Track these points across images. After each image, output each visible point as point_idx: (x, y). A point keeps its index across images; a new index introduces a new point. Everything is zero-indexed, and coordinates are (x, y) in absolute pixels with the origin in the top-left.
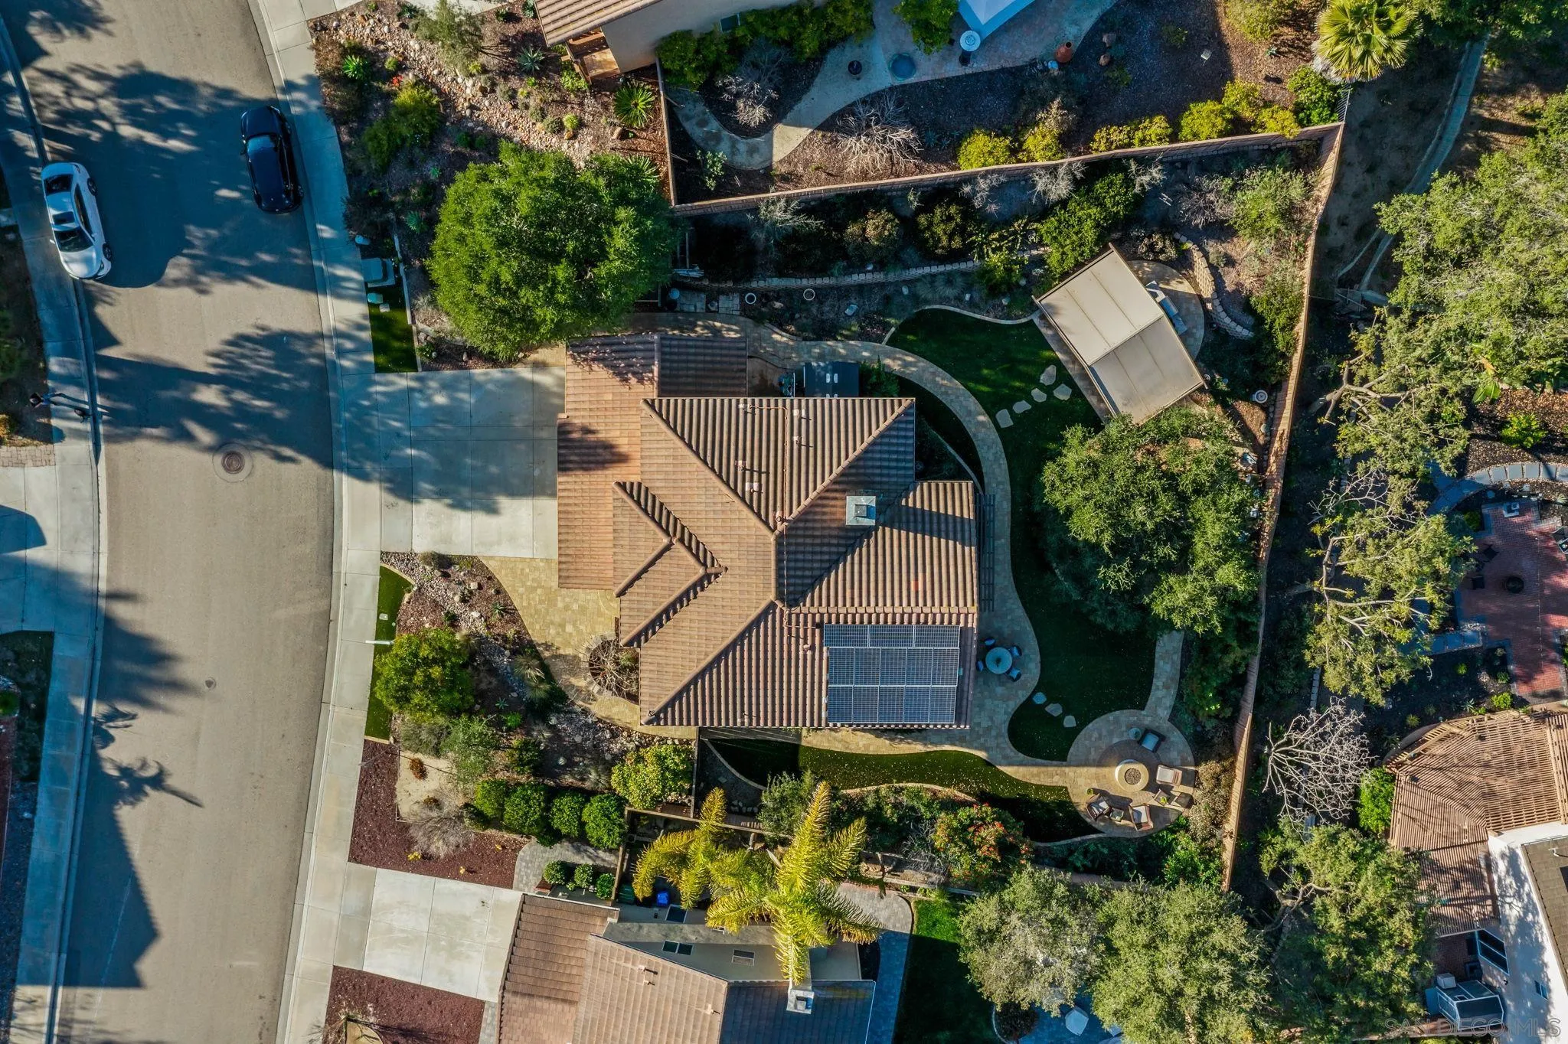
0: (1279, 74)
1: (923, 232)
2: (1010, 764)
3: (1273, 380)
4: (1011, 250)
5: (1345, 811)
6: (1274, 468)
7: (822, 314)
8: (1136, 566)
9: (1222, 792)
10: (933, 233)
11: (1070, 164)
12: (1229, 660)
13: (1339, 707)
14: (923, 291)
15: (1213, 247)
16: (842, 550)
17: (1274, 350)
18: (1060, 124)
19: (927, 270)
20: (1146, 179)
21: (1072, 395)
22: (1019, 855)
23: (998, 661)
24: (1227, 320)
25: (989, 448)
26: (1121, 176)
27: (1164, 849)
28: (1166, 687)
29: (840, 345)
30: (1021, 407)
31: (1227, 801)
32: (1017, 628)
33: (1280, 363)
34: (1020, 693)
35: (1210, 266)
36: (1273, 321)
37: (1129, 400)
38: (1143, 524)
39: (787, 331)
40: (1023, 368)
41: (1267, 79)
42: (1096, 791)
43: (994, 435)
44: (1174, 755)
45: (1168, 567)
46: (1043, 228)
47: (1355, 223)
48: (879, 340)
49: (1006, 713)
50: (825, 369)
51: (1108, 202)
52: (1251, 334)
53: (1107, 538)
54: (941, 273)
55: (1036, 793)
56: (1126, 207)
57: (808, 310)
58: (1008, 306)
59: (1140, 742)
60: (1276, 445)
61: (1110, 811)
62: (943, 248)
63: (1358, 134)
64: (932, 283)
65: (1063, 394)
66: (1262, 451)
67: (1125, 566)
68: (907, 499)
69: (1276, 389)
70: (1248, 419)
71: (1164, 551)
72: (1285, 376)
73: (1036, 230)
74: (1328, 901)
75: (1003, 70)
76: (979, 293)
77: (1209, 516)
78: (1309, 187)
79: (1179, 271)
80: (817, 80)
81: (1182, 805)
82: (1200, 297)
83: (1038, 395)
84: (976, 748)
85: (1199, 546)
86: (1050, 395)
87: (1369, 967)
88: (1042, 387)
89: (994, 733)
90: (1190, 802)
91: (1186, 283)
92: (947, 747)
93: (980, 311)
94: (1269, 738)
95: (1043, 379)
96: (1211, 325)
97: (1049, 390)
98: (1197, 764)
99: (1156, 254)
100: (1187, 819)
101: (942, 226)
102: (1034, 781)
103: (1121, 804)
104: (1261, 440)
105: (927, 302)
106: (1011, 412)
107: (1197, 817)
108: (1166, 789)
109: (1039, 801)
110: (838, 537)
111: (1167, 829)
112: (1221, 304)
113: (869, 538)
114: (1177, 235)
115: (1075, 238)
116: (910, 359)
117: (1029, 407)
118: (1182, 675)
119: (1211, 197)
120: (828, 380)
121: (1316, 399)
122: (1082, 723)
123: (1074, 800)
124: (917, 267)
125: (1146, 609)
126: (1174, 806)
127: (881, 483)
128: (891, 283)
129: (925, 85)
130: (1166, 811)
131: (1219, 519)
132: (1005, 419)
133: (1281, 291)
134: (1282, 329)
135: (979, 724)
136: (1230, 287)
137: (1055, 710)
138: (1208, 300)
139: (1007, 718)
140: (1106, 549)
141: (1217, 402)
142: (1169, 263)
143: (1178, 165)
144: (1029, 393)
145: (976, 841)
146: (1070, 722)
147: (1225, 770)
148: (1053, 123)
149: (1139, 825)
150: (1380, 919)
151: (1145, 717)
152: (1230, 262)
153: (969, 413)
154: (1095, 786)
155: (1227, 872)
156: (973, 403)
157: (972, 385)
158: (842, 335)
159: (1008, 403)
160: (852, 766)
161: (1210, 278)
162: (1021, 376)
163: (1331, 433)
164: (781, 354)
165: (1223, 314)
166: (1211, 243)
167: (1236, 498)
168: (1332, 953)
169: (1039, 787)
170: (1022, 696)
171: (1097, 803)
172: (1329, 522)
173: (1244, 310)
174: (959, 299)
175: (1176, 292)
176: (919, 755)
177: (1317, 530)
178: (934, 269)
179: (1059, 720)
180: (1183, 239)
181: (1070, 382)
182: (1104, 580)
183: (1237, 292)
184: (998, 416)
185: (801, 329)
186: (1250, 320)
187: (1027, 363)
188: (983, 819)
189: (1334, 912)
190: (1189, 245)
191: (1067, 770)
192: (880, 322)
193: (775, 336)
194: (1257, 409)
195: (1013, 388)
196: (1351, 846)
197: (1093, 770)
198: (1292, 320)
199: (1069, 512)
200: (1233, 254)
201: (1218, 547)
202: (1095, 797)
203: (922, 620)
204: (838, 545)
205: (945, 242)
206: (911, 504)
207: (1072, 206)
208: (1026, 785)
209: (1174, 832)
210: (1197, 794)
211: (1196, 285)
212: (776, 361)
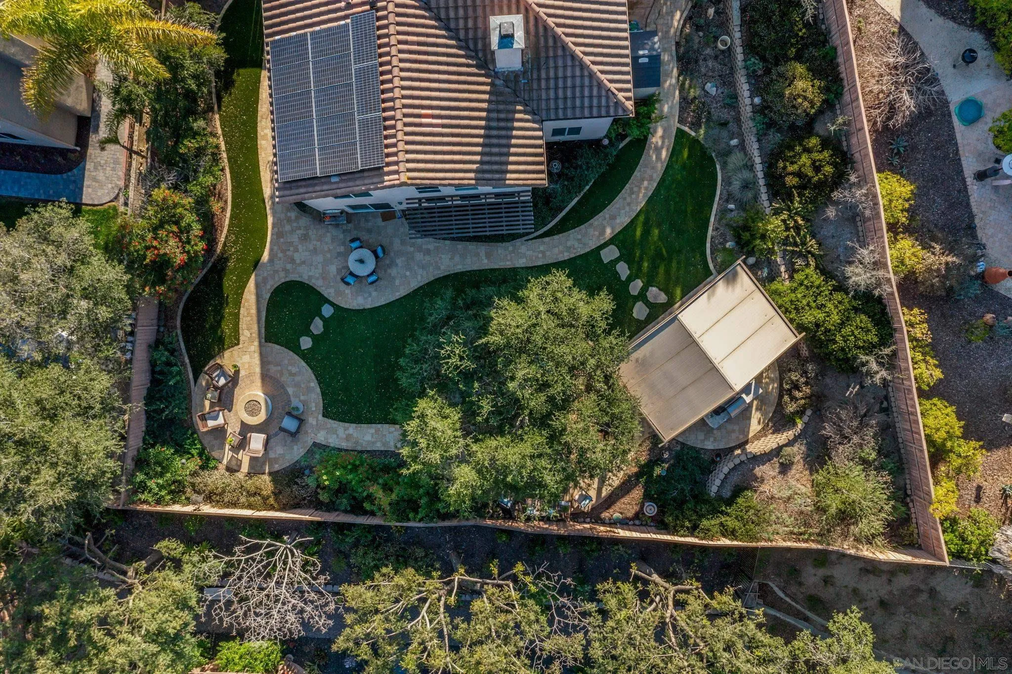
0: (984, 499)
1: (801, 145)
2: (257, 286)
3: (669, 519)
4: (785, 241)
5: (221, 620)
6: (578, 527)
7: (705, 60)
8: (468, 376)
9: (243, 500)
10: (800, 155)
11: (889, 280)
12: (376, 490)
13: (332, 606)
14: (736, 159)
15: (797, 451)
16: (462, 34)
17: (701, 516)
18: (929, 270)
19: (758, 160)
20: (874, 366)
21: (638, 321)
22: (153, 285)
23: (361, 261)
24: (726, 470)
25: (579, 241)
26: (876, 339)
27: (181, 446)
28: (348, 438)
29: (674, 81)
30: (623, 270)
31: (234, 504)
32: (397, 282)
33: (687, 524)
34: (332, 291)
35: (780, 448)
36: (728, 514)
37: (643, 365)
38: (513, 378)
39: (684, 26)
40: (662, 270)
41: (979, 488)
42: (237, 372)
43: (593, 245)
44: (278, 450)
45: (470, 413)
46: (810, 271)
47: (827, 594)
48: (681, 121)
49: (310, 277)
50: (652, 49)
51: (846, 330)
52: (712, 494)
53: (495, 339)
54: (755, 176)
55: (230, 314)
56: (843, 349)
57: (707, 44)
58: (725, 249)
59: (289, 414)
60: (602, 528)
61: (216, 388)
62: (785, 168)
63: (923, 587)
64: (746, 166)
65: (639, 311)
66: (594, 516)
67: (467, 364)
68: (524, 112)
69: (660, 525)
70: (626, 499)
71: (486, 406)
72: (675, 532)
73: (808, 265)
74: (110, 602)
75: (972, 217)
76: (736, 216)
77: (526, 448)
78: (869, 540)
79: (770, 420)
80: (951, 24)
81: (229, 462)
82: (746, 442)
83: (636, 286)
84: (271, 250)
85: (493, 443)
86: (636, 299)
87: (41, 652)
88: (644, 289)
89: (289, 266)
90: (232, 470)
91: (760, 427)
92: (270, 220)
93: (719, 220)
94: (298, 540)
95: (653, 290)
96: (718, 455)
97: (642, 296)
98: (270, 474)
99: (789, 392)
100: (216, 468)
101: (808, 163)
102: (242, 311)
103: (225, 400)
104: (605, 515)
105: (724, 165)
106: (617, 260)
107: (216, 478)
108: (243, 444)
109: (222, 317)
110: (476, 29)
111: (204, 449)
112: (742, 462)
113: (477, 66)
114: (809, 412)
115: (805, 302)
116: (664, 154)
117: (623, 278)
118: (362, 452)
119: (856, 439)
120: (641, 52)
121: (650, 566)
122: (304, 355)
123: (227, 354)
124: (760, 149)
125: (422, 394)
126: (228, 455)
127: (539, 79)
128: (740, 127)
129: (952, 138)
130: (222, 447)
131: (524, 457)
132: (610, 254)
133: (761, 520)
134: (721, 524)
135: (297, 250)
136: (758, 471)
137: (317, 326)
138: (744, 450)
139: (305, 279)
140: (483, 340)
141: (641, 467)
142: (780, 405)
143: (885, 404)
144: (637, 277)
145: (162, 233)
146: (306, 343)
147: (265, 499)
148: (930, 261)
149: (203, 418)
150: (96, 661)
151: (315, 418)
152: (785, 468)
153: (613, 218)
154: (242, 373)
155: (159, 508)
156: (623, 220)
157: (642, 218)
158: (685, 80)
159: (627, 256)
160: (244, 123)
161: (767, 449)
162: (654, 268)
163: (624, 576)
164: (660, 21)
165: (731, 465)
166: (803, 448)
167: (548, 479)
168: (50, 610)
169: (237, 316)
170: (328, 292)
171: (224, 374)
172: (528, 579)
173: (737, 486)
174: (729, 198)
175: (749, 418)
176: (260, 191)
177: (519, 568)
178: (759, 167)
179: (307, 332)
180: (806, 418)
181: (651, 318)
182: (450, 342)
183: (756, 478)
184: (612, 247)
185: (688, 39)
186: (727, 493)
187: (667, 272)
188: (189, 242)
189: (96, 610)
190: (800, 425)
191: (256, 343)
192: (699, 118)
193: (678, 14)
194: (637, 508)
195: (641, 259)
196: (174, 624)
197: (258, 370)
198: (732, 534)
199: (520, 301)
200: (793, 472)
201: (493, 460)
202: (231, 372)
203: (388, 123)
204: (467, 29)
205: (791, 168)
206: (518, 116)
207: (838, 296)
208: (238, 304)
209: (200, 455)
210: (240, 476)
211: (757, 437)
212: (653, 17)
